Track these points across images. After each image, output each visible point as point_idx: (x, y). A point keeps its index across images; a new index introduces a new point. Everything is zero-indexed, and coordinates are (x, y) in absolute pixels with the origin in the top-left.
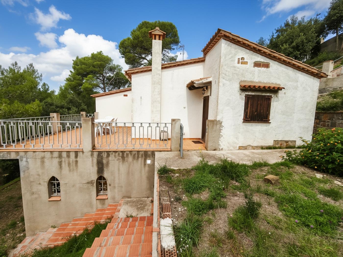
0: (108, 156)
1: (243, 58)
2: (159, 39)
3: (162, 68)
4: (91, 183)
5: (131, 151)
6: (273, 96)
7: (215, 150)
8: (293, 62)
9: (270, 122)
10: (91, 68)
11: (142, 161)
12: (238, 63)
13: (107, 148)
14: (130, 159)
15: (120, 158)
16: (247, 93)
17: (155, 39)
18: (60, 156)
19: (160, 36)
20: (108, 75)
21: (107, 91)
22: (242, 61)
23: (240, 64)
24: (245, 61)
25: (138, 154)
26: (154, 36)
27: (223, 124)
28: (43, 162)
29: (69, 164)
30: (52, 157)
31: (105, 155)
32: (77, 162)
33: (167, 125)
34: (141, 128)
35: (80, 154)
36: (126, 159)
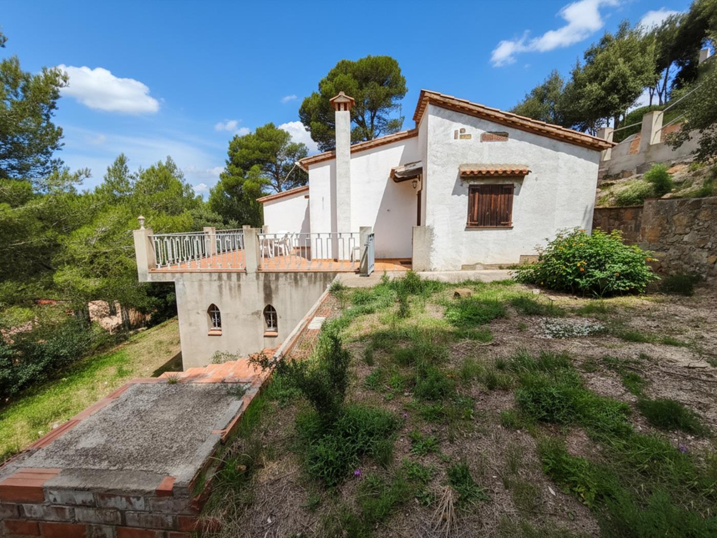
0: (277, 278)
1: (462, 130)
2: (345, 109)
3: (352, 152)
4: (257, 313)
5: (306, 273)
6: (516, 184)
7: (424, 271)
8: (546, 128)
9: (512, 225)
10: (257, 154)
11: (320, 286)
12: (456, 138)
13: (276, 269)
14: (305, 282)
15: (293, 281)
16: (472, 183)
17: (339, 110)
18: (220, 278)
19: (345, 104)
20: (284, 163)
21: (284, 191)
22: (462, 134)
23: (459, 140)
24: (466, 133)
25: (316, 277)
26: (337, 106)
27: (435, 231)
28: (201, 286)
29: (230, 289)
30: (211, 280)
31: (273, 278)
32: (239, 286)
33: (354, 236)
34: (319, 241)
35: (243, 276)
36: (299, 283)
